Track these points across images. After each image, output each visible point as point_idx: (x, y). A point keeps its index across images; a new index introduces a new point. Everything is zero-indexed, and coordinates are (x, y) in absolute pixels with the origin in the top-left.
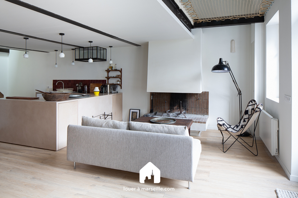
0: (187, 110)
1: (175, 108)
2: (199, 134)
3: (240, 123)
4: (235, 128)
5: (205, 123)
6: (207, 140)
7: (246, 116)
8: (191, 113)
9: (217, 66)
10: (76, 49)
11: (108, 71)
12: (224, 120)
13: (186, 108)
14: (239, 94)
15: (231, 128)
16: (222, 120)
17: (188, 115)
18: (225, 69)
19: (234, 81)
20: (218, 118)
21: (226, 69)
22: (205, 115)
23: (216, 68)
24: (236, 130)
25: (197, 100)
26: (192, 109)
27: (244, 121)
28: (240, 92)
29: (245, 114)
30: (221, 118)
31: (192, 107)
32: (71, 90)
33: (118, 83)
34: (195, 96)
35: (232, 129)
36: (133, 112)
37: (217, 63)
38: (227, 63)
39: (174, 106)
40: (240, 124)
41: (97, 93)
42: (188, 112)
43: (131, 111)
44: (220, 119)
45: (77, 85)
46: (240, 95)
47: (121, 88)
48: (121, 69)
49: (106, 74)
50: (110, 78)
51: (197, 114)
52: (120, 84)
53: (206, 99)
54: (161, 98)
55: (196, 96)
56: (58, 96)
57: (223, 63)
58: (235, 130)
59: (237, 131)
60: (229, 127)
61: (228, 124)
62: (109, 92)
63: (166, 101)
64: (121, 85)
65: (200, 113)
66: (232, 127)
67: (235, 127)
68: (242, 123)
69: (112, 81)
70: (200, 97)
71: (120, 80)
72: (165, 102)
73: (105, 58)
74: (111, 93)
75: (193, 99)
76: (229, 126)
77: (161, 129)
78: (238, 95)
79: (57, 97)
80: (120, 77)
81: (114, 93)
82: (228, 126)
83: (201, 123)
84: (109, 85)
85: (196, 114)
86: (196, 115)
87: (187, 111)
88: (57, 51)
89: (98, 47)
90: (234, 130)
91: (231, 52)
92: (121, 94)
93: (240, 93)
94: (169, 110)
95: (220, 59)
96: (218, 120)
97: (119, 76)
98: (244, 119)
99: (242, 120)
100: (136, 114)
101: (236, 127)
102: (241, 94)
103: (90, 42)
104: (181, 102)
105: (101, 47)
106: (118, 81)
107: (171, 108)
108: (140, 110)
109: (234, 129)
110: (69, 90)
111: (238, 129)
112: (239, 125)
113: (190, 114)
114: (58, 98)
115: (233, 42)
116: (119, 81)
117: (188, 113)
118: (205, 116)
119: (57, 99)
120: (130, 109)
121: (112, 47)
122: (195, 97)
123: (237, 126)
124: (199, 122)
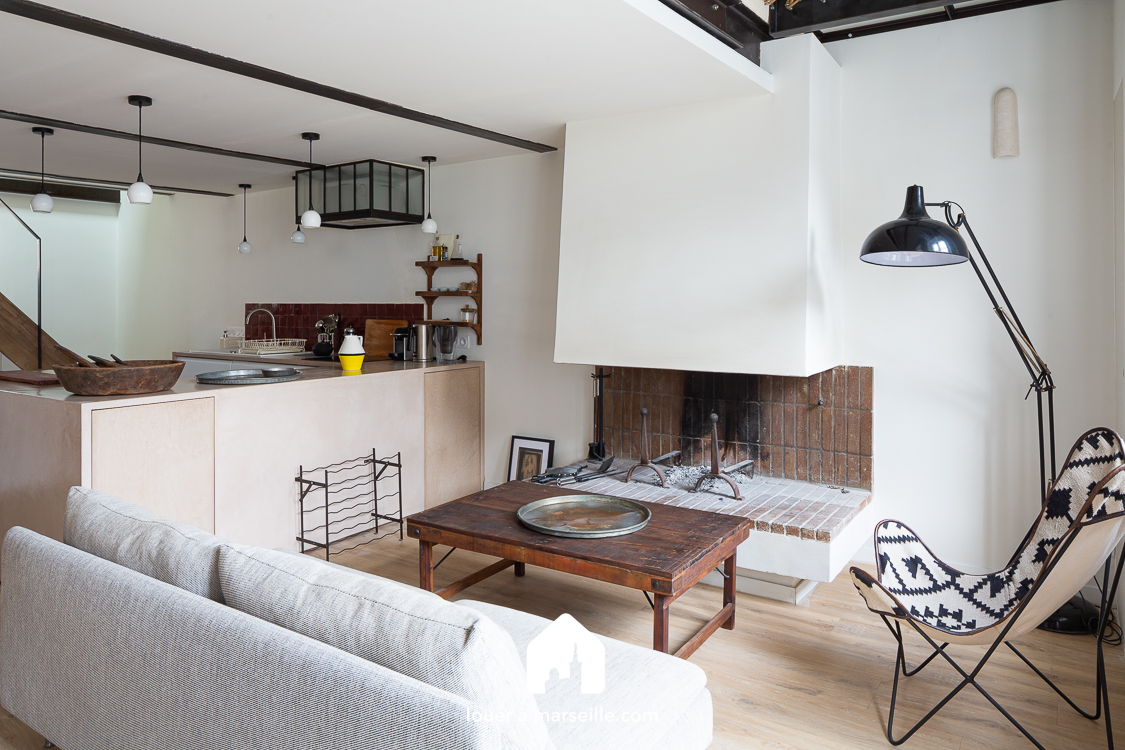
0: (765, 457)
1: (704, 441)
2: (802, 596)
3: (1014, 562)
4: (983, 595)
5: (824, 537)
6: (834, 634)
7: (1053, 529)
8: (783, 470)
9: (888, 231)
10: (299, 175)
11: (429, 267)
12: (917, 539)
13: (756, 448)
14: (1037, 384)
15: (957, 587)
16: (907, 533)
17: (766, 479)
18: (935, 247)
19: (1006, 315)
20: (885, 524)
21: (941, 246)
22: (854, 486)
23: (887, 240)
24: (984, 608)
25: (810, 409)
26: (785, 453)
27: (1041, 556)
28: (1045, 373)
29: (1050, 515)
30: (899, 525)
31: (786, 445)
32: (293, 344)
33: (467, 317)
34: (801, 390)
35: (966, 595)
36: (523, 451)
37: (893, 211)
38: (955, 213)
39: (700, 433)
40: (1011, 573)
41: (353, 364)
42: (765, 467)
43: (519, 443)
44: (892, 531)
45: (319, 325)
46: (1045, 395)
47: (479, 342)
48: (480, 257)
49: (420, 280)
50: (435, 298)
51: (811, 481)
52: (475, 322)
53: (856, 407)
54: (641, 393)
55: (805, 388)
56: (108, 376)
57: (923, 213)
58: (979, 605)
59: (992, 613)
60: (948, 585)
61: (941, 564)
62: (424, 357)
63: (645, 411)
64: (477, 328)
65: (830, 473)
66: (966, 583)
67: (980, 585)
68: (1028, 568)
69: (445, 310)
70: (826, 392)
71: (473, 305)
72: (642, 414)
73: (415, 210)
74: (432, 361)
75: (793, 403)
76: (948, 578)
77: (344, 615)
78: (1033, 393)
79: (101, 379)
80: (475, 291)
81: (446, 362)
82: (942, 577)
83: (803, 535)
84: (424, 327)
85: (805, 479)
86: (805, 485)
87: (762, 460)
88: (249, 186)
89: (374, 164)
90: (975, 602)
91: (994, 154)
92: (479, 367)
93: (1043, 381)
94: (675, 453)
95: (913, 193)
96: (882, 532)
97: (468, 286)
98: (1042, 544)
99: (1031, 550)
100: (534, 458)
101: (987, 588)
102: (1050, 389)
103: (306, 136)
104: (715, 416)
105: (390, 165)
106: (464, 310)
107: (688, 443)
108: (552, 443)
109: (976, 596)
110: (287, 344)
111: (997, 604)
112: (1010, 578)
113: (777, 475)
114: (108, 385)
115: (1006, 97)
116: (471, 311)
117: (766, 471)
118: (854, 492)
119: (103, 388)
120: (514, 437)
121: (434, 159)
122: (803, 393)
123: (996, 584)
124: (792, 531)
